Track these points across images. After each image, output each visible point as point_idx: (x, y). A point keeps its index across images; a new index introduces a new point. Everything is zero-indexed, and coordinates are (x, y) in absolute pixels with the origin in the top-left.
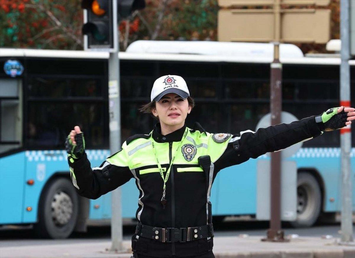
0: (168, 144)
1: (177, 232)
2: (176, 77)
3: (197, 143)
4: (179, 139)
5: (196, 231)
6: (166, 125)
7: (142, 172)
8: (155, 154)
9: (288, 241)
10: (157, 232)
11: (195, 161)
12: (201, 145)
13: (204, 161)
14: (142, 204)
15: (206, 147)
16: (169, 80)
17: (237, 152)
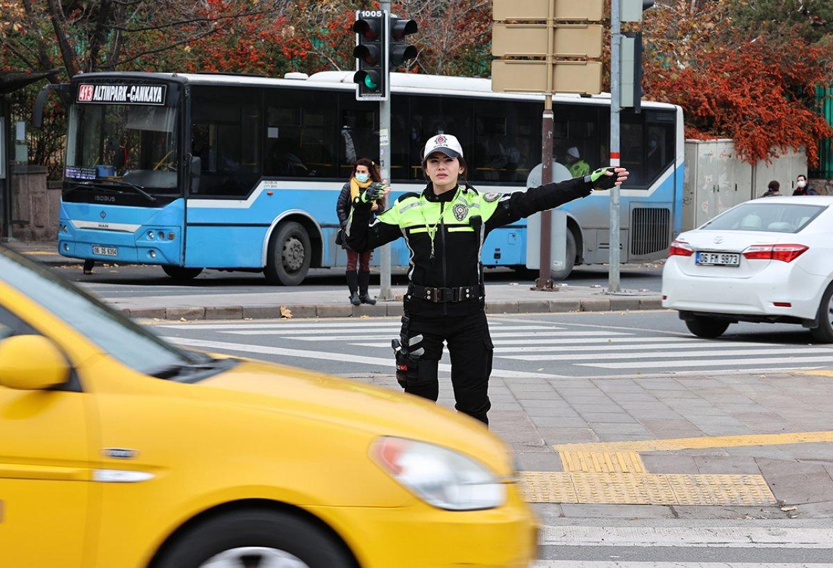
0: (440, 204)
1: (449, 292)
2: (448, 136)
3: (469, 204)
4: (450, 200)
5: (468, 291)
6: (438, 186)
7: (412, 231)
8: (422, 213)
9: (557, 290)
10: (429, 292)
11: (466, 221)
12: (473, 205)
13: (475, 221)
14: (412, 263)
15: (478, 206)
16: (440, 139)
17: (508, 211)
